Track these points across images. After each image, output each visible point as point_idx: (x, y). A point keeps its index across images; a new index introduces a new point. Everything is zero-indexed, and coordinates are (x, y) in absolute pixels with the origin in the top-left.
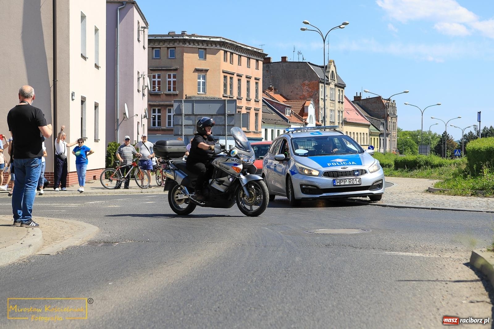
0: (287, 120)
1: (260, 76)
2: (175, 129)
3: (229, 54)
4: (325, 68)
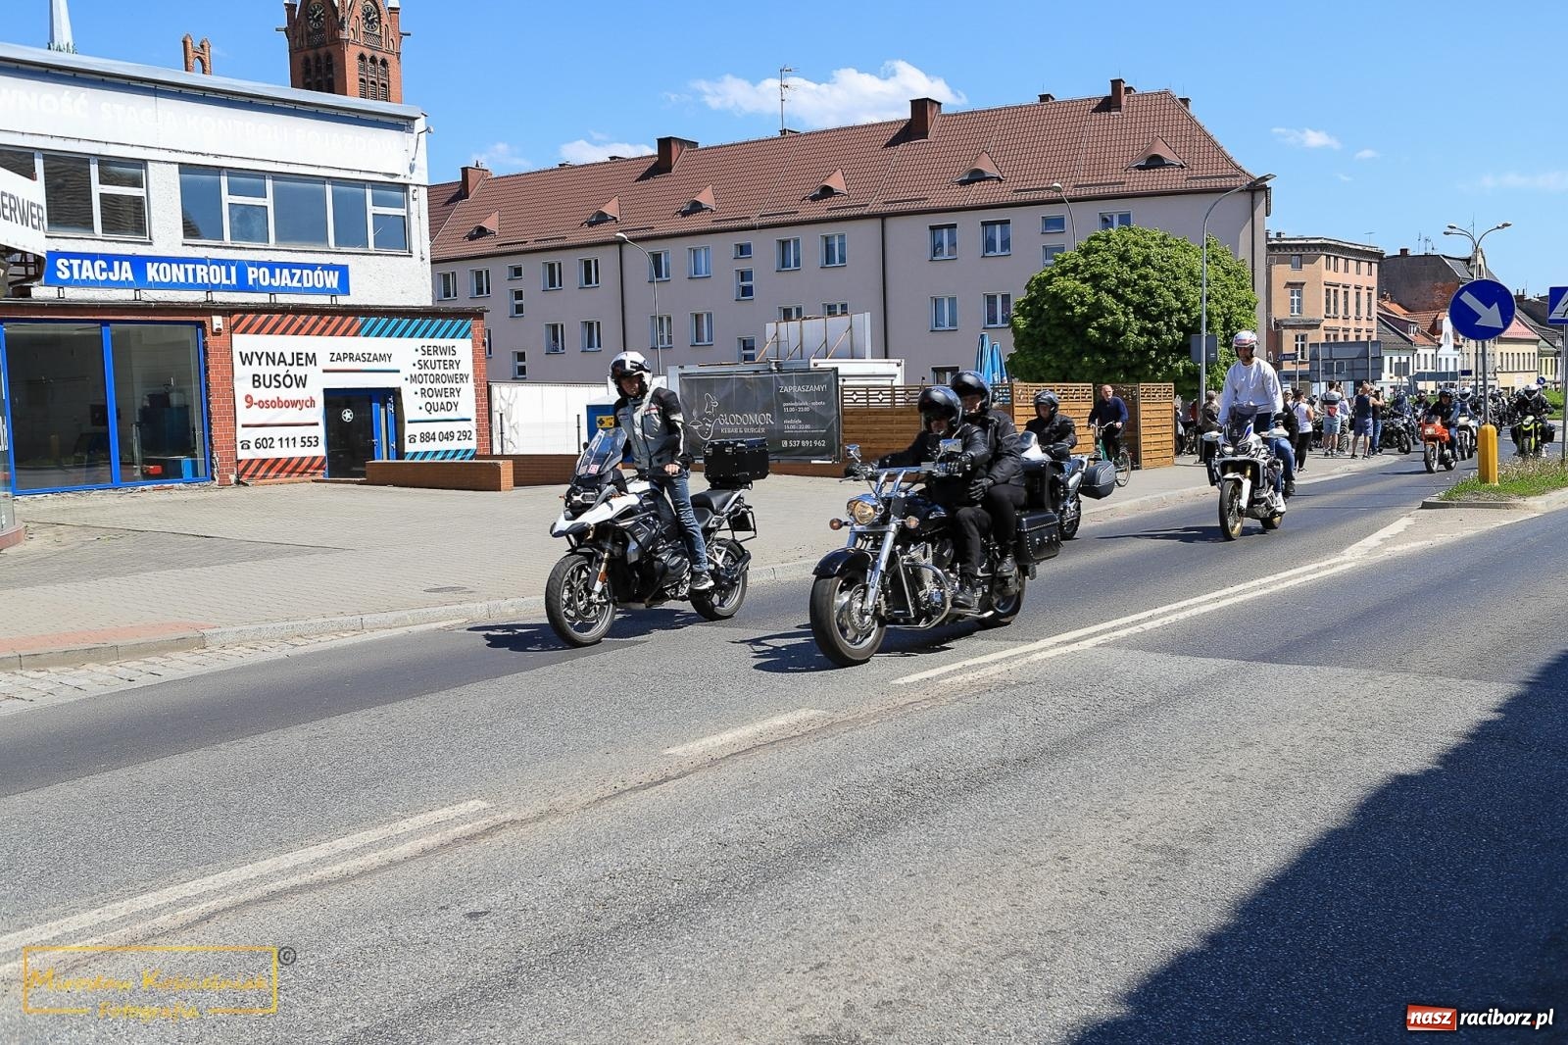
0: (1411, 343)
1: (1374, 284)
2: (1311, 375)
3: (1332, 258)
4: (1468, 261)
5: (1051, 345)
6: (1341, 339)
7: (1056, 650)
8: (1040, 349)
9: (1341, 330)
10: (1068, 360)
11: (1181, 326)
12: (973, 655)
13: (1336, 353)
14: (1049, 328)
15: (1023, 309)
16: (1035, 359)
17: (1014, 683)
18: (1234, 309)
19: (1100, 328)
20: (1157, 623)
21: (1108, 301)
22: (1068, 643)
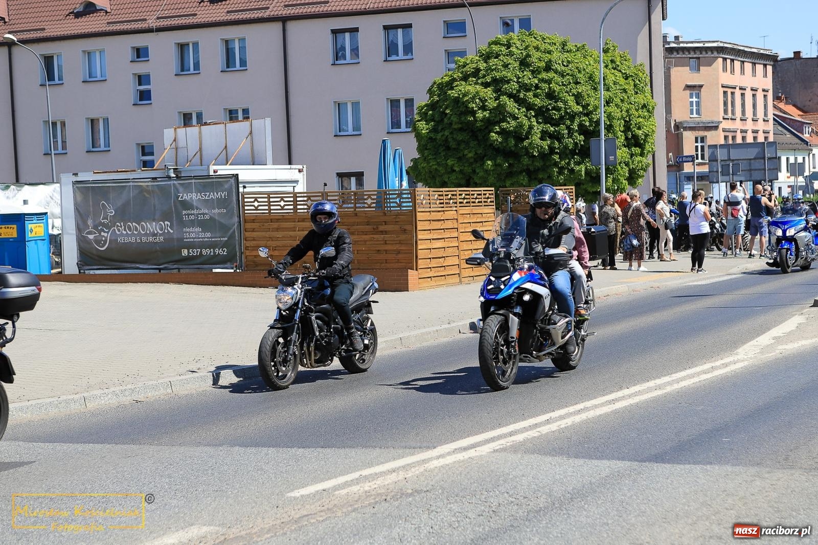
0: (806, 143)
1: (770, 86)
2: (710, 177)
3: (729, 61)
5: (454, 149)
6: (739, 140)
7: (454, 456)
8: (442, 154)
9: (739, 131)
10: (471, 164)
11: (583, 130)
12: (370, 465)
13: (735, 154)
14: (451, 133)
15: (426, 114)
16: (438, 164)
17: (410, 491)
18: (633, 112)
19: (503, 132)
20: (554, 427)
21: (511, 105)
22: (465, 449)
